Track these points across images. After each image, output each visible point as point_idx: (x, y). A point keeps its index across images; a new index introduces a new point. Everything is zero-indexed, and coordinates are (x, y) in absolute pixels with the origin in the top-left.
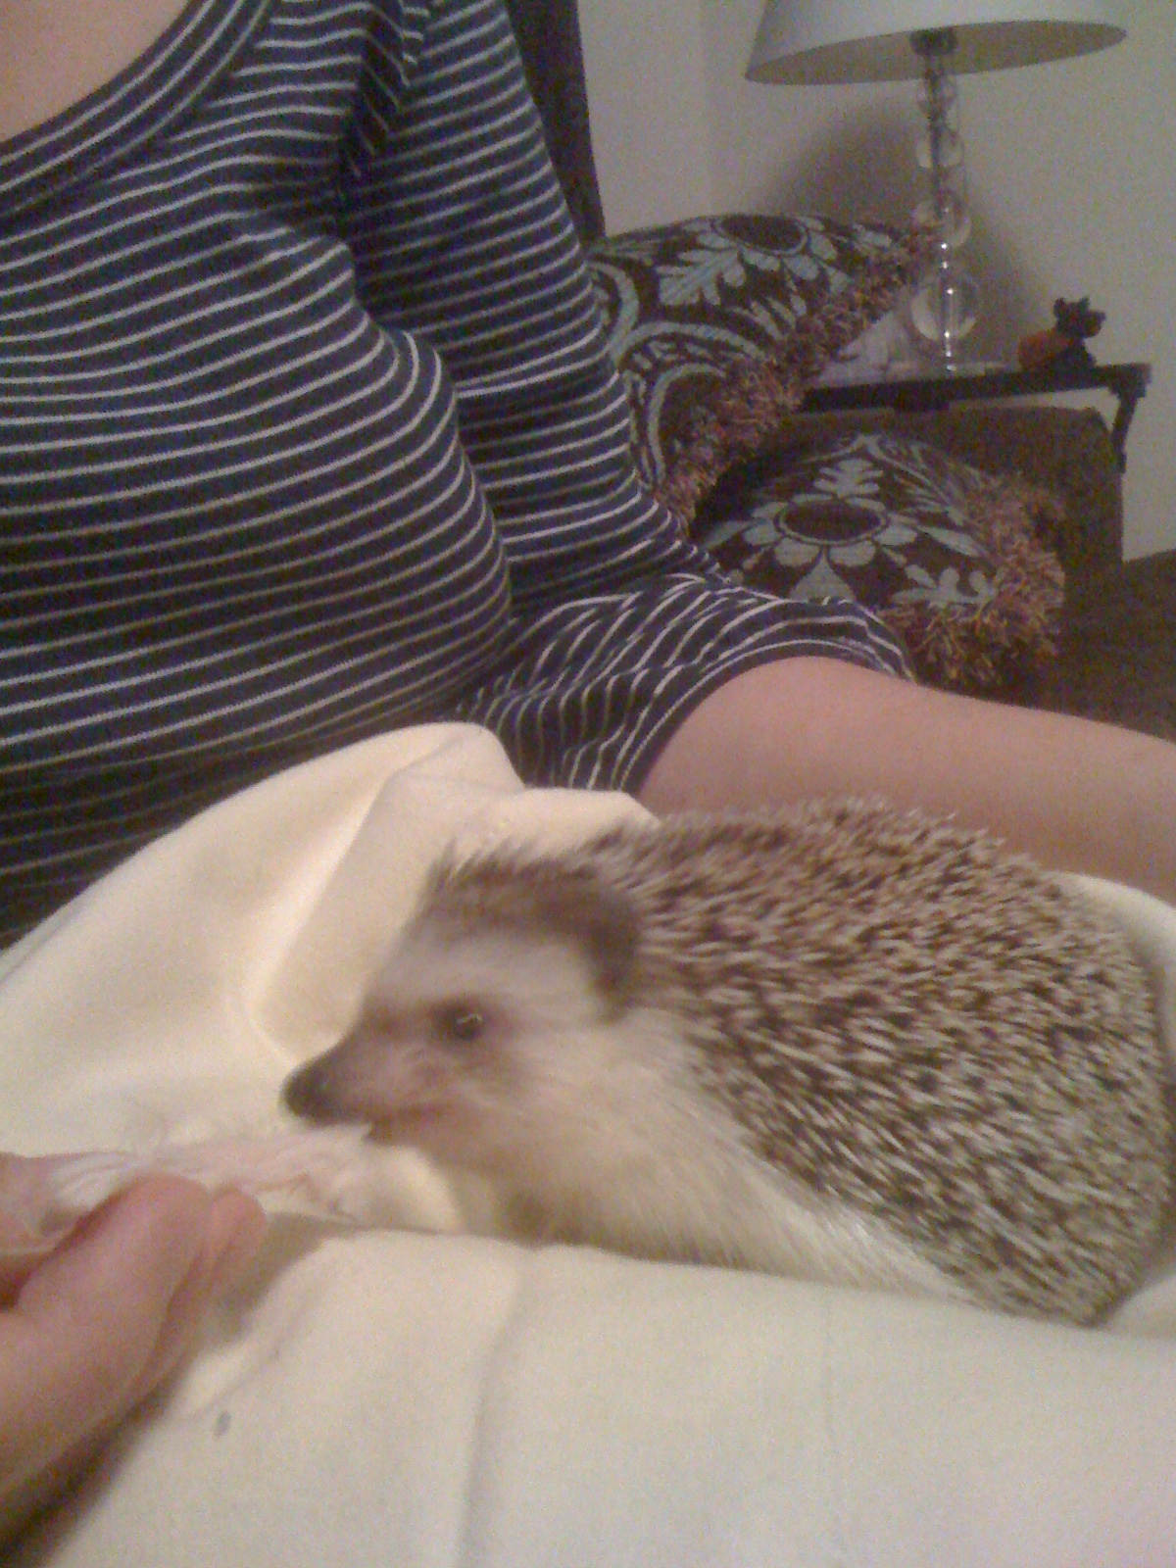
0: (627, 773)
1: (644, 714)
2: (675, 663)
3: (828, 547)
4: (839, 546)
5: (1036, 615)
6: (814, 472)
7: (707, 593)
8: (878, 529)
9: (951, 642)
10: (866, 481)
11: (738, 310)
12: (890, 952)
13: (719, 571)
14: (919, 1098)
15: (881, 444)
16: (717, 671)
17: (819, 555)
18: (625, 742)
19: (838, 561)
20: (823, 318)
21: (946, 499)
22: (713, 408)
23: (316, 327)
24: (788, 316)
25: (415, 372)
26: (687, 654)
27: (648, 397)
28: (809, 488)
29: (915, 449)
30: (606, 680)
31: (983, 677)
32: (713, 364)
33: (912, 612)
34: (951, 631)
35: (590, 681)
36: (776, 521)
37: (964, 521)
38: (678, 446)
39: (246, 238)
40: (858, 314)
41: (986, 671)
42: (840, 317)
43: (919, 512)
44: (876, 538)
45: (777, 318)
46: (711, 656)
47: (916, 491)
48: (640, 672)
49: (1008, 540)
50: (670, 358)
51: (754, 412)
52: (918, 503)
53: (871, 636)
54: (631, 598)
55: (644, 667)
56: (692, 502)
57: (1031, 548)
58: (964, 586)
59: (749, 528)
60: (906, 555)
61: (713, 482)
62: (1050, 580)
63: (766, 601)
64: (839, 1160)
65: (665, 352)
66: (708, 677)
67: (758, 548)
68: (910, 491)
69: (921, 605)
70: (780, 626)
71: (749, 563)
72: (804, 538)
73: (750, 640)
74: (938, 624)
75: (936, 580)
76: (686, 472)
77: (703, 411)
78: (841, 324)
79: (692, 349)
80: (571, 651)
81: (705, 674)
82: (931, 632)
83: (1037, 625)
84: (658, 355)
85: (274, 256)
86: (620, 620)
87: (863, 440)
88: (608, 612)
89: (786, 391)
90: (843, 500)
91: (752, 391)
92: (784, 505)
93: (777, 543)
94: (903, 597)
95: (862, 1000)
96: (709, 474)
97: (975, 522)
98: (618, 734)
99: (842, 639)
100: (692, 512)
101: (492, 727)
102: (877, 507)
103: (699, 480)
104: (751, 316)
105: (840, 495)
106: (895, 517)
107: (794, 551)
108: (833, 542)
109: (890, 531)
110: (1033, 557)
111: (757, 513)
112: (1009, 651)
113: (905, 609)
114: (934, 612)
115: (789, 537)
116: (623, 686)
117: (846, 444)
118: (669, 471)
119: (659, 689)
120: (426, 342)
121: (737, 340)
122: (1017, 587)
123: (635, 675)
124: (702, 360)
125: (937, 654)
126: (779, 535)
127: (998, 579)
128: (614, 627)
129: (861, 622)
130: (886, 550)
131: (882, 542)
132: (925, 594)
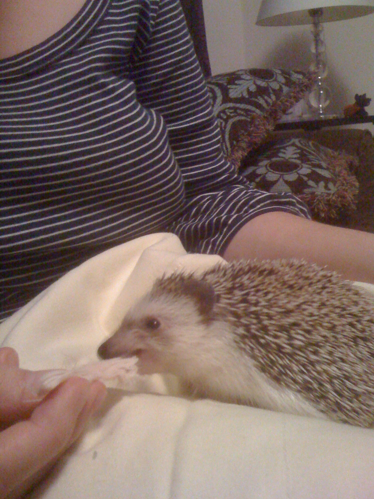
0: (220, 248)
1: (225, 230)
2: (235, 214)
3: (283, 175)
4: (286, 174)
5: (349, 196)
6: (278, 151)
7: (245, 191)
8: (299, 169)
9: (322, 205)
10: (295, 153)
11: (253, 99)
12: (305, 310)
13: (248, 184)
14: (313, 357)
15: (300, 141)
16: (248, 216)
17: (280, 177)
18: (219, 238)
19: (286, 179)
20: (280, 101)
21: (320, 159)
22: (246, 130)
23: (124, 108)
24: (270, 101)
25: (155, 122)
26: (239, 211)
27: (225, 127)
28: (276, 155)
29: (310, 143)
30: (213, 219)
31: (332, 216)
32: (245, 116)
33: (310, 196)
34: (322, 202)
35: (208, 219)
36: (266, 166)
37: (326, 166)
38: (235, 142)
39: (102, 81)
40: (292, 100)
41: (334, 215)
42: (287, 101)
43: (312, 163)
44: (299, 172)
45: (266, 102)
46: (246, 211)
47: (311, 157)
48: (224, 217)
49: (340, 172)
50: (232, 115)
51: (259, 132)
52: (312, 161)
53: (297, 205)
54: (221, 193)
55: (226, 214)
56: (239, 161)
57: (348, 175)
58: (326, 187)
59: (258, 169)
60: (308, 177)
61: (246, 154)
62: (354, 185)
63: (264, 194)
64: (286, 375)
65: (231, 113)
66: (245, 218)
67: (260, 175)
68: (309, 157)
69: (313, 193)
70: (268, 202)
71: (258, 180)
72: (275, 172)
73: (259, 206)
74: (318, 199)
75: (317, 185)
76: (237, 151)
77: (243, 131)
78: (287, 103)
79: (239, 111)
80: (202, 210)
81: (244, 217)
82: (316, 202)
83: (350, 199)
84: (228, 114)
85: (111, 86)
86: (218, 200)
87: (293, 140)
88: (214, 197)
89: (269, 125)
90: (287, 160)
91: (259, 125)
92: (269, 161)
93: (266, 174)
94: (306, 191)
95: (296, 324)
96: (245, 152)
97: (330, 167)
98: (217, 236)
99: (288, 206)
100: (239, 164)
101: (177, 234)
102: (298, 162)
103: (241, 154)
104: (258, 101)
105: (287, 158)
106: (304, 165)
107: (272, 176)
108: (285, 173)
109: (303, 169)
110: (348, 178)
111: (261, 164)
112: (340, 209)
113: (307, 195)
114: (317, 196)
115: (270, 171)
116: (218, 221)
117: (289, 142)
118: (232, 151)
119: (230, 222)
120: (158, 112)
121: (254, 109)
122: (344, 188)
123: (222, 217)
124: (242, 115)
125: (318, 209)
126: (267, 171)
127: (337, 185)
128: (216, 202)
129: (294, 201)
130: (301, 176)
131: (300, 173)
132: (314, 190)
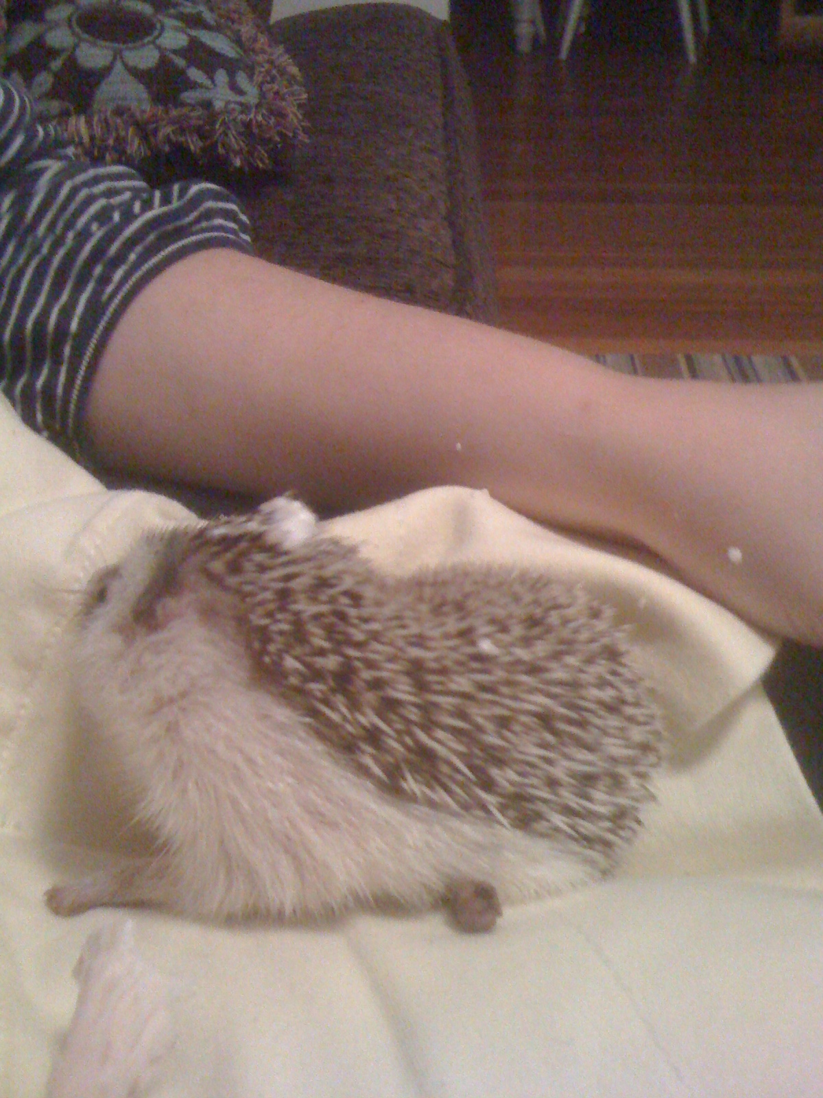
1: (67, 353)
3: (121, 51)
4: (127, 49)
5: (292, 111)
8: (156, 33)
9: (235, 137)
17: (115, 58)
18: (59, 377)
19: (131, 63)
31: (261, 165)
33: (200, 111)
34: (233, 128)
36: (69, 23)
37: (215, 21)
41: (261, 160)
44: (158, 42)
49: (253, 39)
52: (178, 5)
58: (234, 87)
59: (47, 31)
60: (185, 58)
62: (292, 77)
67: (63, 50)
69: (207, 105)
71: (56, 65)
72: (99, 42)
74: (224, 123)
75: (212, 79)
82: (219, 129)
83: (294, 120)
93: (76, 46)
94: (189, 96)
97: (222, 21)
98: (46, 370)
102: (148, 9)
106: (165, 20)
107: (93, 55)
108: (124, 46)
109: (168, 34)
111: (52, 15)
112: (276, 144)
113: (194, 108)
114: (218, 112)
115: (86, 41)
122: (275, 87)
126: (76, 40)
127: (258, 78)
130: (168, 53)
131: (163, 46)
132: (207, 95)
